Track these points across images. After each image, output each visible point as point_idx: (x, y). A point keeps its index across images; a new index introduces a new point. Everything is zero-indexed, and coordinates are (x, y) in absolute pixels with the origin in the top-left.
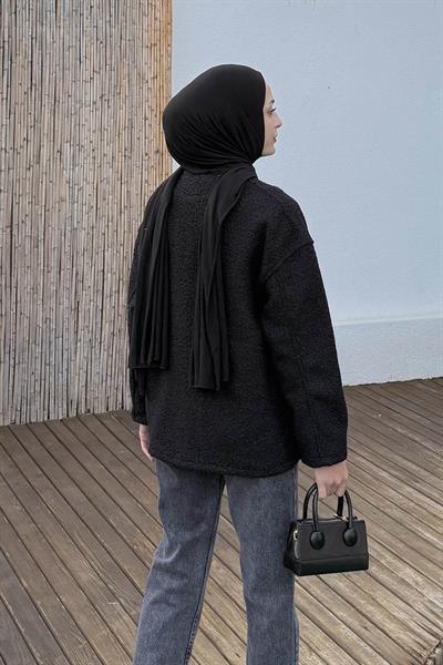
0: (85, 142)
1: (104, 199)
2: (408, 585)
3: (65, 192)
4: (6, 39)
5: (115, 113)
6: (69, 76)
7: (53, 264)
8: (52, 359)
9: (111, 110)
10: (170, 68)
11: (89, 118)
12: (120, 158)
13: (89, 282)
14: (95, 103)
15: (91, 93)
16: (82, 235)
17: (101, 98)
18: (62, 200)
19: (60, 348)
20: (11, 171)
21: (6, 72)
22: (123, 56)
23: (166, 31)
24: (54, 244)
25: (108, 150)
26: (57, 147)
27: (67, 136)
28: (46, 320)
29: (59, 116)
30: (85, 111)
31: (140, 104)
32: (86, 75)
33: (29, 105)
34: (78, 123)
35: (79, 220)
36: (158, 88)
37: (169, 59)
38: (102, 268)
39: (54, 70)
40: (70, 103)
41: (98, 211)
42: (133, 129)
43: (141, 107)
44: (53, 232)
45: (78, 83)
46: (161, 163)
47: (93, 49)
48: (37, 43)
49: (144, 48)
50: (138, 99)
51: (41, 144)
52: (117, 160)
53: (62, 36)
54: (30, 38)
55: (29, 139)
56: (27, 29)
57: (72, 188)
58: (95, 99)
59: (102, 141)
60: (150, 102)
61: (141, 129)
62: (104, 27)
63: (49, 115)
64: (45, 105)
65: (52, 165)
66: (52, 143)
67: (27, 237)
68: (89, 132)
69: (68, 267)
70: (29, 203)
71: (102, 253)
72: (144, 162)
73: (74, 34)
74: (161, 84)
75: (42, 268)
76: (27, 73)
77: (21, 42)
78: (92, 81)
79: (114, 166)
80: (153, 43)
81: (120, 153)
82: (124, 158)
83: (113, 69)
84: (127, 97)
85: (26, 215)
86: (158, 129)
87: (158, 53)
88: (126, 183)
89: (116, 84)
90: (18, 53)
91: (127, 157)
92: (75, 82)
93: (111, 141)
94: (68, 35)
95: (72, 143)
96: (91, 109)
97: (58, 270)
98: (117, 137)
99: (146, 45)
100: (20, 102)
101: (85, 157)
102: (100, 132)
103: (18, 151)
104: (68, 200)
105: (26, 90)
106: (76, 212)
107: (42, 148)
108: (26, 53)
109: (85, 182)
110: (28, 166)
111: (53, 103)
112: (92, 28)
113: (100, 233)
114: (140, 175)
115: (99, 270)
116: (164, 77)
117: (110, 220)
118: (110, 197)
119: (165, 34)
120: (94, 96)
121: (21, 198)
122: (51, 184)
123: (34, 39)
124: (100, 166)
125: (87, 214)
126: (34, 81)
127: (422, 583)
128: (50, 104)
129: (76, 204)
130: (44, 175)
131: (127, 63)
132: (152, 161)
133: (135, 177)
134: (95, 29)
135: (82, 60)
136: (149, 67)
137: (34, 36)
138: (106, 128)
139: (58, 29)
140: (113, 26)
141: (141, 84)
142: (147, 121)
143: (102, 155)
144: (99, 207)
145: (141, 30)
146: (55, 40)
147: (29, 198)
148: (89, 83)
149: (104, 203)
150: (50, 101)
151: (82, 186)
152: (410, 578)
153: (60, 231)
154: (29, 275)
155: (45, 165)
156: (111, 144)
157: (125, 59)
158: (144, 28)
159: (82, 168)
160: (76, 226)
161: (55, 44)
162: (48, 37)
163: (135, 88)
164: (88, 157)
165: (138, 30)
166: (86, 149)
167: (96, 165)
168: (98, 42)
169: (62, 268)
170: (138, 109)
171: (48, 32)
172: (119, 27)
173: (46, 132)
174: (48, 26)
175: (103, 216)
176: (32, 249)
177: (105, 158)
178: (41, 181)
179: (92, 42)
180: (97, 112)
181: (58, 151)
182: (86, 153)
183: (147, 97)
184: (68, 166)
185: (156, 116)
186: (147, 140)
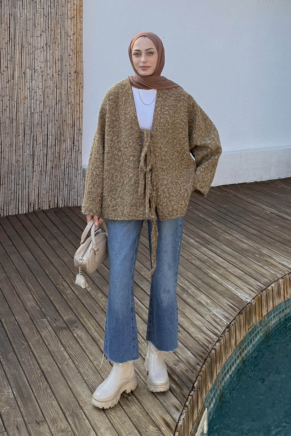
0: (37, 68)
1: (48, 97)
2: (203, 305)
3: (27, 93)
5: (53, 52)
6: (29, 34)
7: (21, 131)
8: (20, 182)
9: (51, 51)
10: (82, 29)
11: (40, 56)
12: (56, 75)
13: (40, 140)
14: (43, 47)
15: (41, 42)
16: (36, 116)
17: (46, 45)
18: (26, 98)
19: (25, 175)
22: (57, 23)
23: (79, 10)
24: (21, 121)
25: (49, 72)
26: (23, 71)
27: (28, 65)
28: (17, 161)
29: (24, 55)
30: (38, 52)
31: (66, 48)
32: (38, 33)
33: (8, 49)
34: (34, 58)
35: (34, 109)
36: (76, 40)
37: (81, 24)
38: (47, 133)
39: (21, 31)
40: (30, 48)
41: (45, 103)
42: (63, 61)
43: (67, 50)
44: (21, 114)
45: (34, 37)
46: (77, 78)
47: (42, 20)
48: (13, 17)
49: (68, 19)
50: (65, 45)
51: (15, 69)
52: (54, 77)
53: (25, 14)
54: (9, 14)
55: (8, 67)
56: (7, 10)
57: (31, 91)
58: (43, 46)
59: (47, 67)
60: (71, 47)
61: (67, 61)
62: (47, 8)
63: (19, 54)
64: (16, 50)
65: (20, 80)
66: (20, 69)
67: (7, 118)
68: (40, 62)
69: (29, 133)
70: (8, 100)
71: (47, 125)
72: (68, 77)
73: (32, 13)
74: (77, 37)
75: (15, 134)
76: (7, 33)
77: (4, 17)
78: (41, 36)
79: (53, 80)
80: (73, 16)
81: (56, 73)
82: (58, 75)
83: (52, 30)
84: (60, 45)
85: (6, 106)
86: (76, 61)
87: (76, 21)
88: (59, 89)
89: (54, 38)
90: (2, 22)
91: (60, 75)
92: (32, 37)
93: (52, 67)
94: (28, 13)
95: (31, 69)
96: (41, 51)
97: (24, 135)
98: (55, 65)
99: (69, 17)
100: (3, 48)
101: (38, 75)
102: (45, 63)
103: (3, 73)
104: (28, 98)
105: (6, 42)
106: (33, 104)
107: (15, 71)
108: (6, 23)
109: (38, 88)
110: (8, 81)
111: (21, 48)
112: (41, 9)
113: (46, 115)
114: (67, 84)
115: (45, 134)
116: (79, 34)
117: (51, 108)
118: (51, 96)
119: (79, 12)
120: (43, 44)
121: (4, 97)
122: (20, 90)
123: (11, 15)
124: (46, 80)
125: (39, 105)
126: (11, 37)
127: (210, 303)
128: (19, 48)
129: (33, 100)
130: (16, 85)
131: (60, 27)
132: (73, 77)
133: (64, 85)
134: (43, 10)
135: (36, 26)
136: (71, 28)
137: (11, 13)
138: (49, 60)
139: (23, 10)
140: (52, 8)
141: (67, 37)
142: (70, 56)
143: (47, 74)
144: (45, 101)
145: (67, 10)
146: (22, 15)
147: (8, 98)
148: (40, 38)
149: (48, 99)
150: (19, 47)
151: (36, 90)
152: (203, 300)
153: (24, 114)
154: (8, 138)
155: (16, 80)
156: (51, 69)
157: (58, 25)
158: (68, 9)
159: (36, 81)
160: (33, 112)
161: (22, 18)
162: (18, 14)
163: (64, 39)
164: (39, 76)
165: (65, 10)
166: (38, 71)
167: (43, 80)
168: (45, 16)
169: (26, 134)
170: (65, 50)
171: (18, 11)
172: (55, 8)
173: (17, 63)
174: (18, 8)
175: (47, 106)
176: (10, 124)
177: (48, 76)
178: (14, 88)
179: (41, 16)
180: (44, 52)
181: (24, 73)
182: (38, 73)
183: (70, 44)
184: (29, 80)
185: (75, 54)
186: (70, 66)
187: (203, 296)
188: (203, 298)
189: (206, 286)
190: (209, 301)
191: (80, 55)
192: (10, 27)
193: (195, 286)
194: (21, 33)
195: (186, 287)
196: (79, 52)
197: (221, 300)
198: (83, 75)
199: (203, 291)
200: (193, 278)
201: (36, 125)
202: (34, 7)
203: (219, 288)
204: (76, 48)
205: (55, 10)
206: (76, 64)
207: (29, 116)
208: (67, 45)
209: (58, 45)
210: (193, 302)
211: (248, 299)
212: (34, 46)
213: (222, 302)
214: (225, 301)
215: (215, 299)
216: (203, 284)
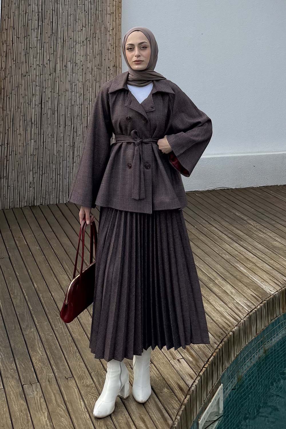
0: (78, 62)
3: (68, 86)
4: (40, 11)
5: (93, 47)
6: (71, 29)
7: (62, 122)
9: (91, 45)
10: (120, 25)
11: (80, 49)
12: (95, 69)
13: (80, 132)
14: (83, 42)
15: (81, 37)
16: (76, 108)
17: (86, 39)
18: (67, 90)
19: (65, 166)
20: (42, 76)
21: (40, 27)
22: (97, 18)
23: (119, 6)
24: (63, 113)
25: (89, 65)
26: (64, 64)
27: (69, 59)
28: (58, 151)
29: (66, 48)
30: (78, 46)
32: (79, 28)
33: (51, 43)
34: (75, 52)
35: (75, 101)
36: (115, 35)
37: (120, 20)
38: (86, 125)
39: (63, 26)
40: (71, 42)
41: (84, 96)
42: (102, 55)
43: (106, 44)
44: (62, 107)
45: (75, 32)
46: (116, 71)
47: (83, 15)
48: (55, 13)
49: (107, 15)
50: (105, 40)
51: (57, 62)
52: (94, 71)
53: (67, 9)
54: (52, 10)
55: (51, 60)
56: (50, 6)
57: (72, 84)
58: (83, 40)
59: (87, 61)
60: (110, 41)
61: (106, 55)
62: (88, 4)
63: (61, 48)
64: (58, 43)
65: (61, 73)
66: (62, 62)
67: (49, 109)
68: (80, 56)
69: (69, 124)
70: (50, 92)
71: (87, 117)
72: (107, 71)
73: (73, 8)
74: (116, 33)
75: (56, 125)
76: (50, 27)
77: (47, 12)
78: (82, 31)
79: (92, 73)
80: (112, 12)
81: (96, 67)
82: (97, 69)
83: (92, 25)
84: (99, 39)
85: (49, 98)
86: (114, 55)
87: (115, 17)
88: (98, 82)
89: (94, 32)
90: (46, 17)
91: (99, 69)
92: (73, 31)
93: (91, 61)
94: (70, 9)
95: (72, 62)
96: (81, 45)
97: (64, 126)
98: (94, 59)
99: (109, 13)
100: (46, 42)
101: (78, 69)
102: (85, 57)
103: (45, 66)
104: (69, 90)
105: (49, 36)
106: (73, 97)
107: (57, 64)
108: (49, 18)
109: (78, 81)
110: (50, 73)
111: (63, 42)
112: (82, 5)
113: (85, 107)
114: (105, 78)
115: (85, 126)
116: (118, 29)
117: (90, 101)
118: (91, 89)
119: (118, 8)
120: (83, 38)
121: (46, 89)
122: (61, 82)
123: (54, 11)
124: (86, 73)
125: (79, 98)
126: (53, 31)
127: (234, 293)
128: (61, 43)
129: (73, 92)
130: (58, 78)
131: (99, 22)
132: (112, 71)
133: (103, 78)
134: (83, 5)
135: (77, 21)
136: (110, 24)
137: (54, 9)
138: (89, 54)
139: (65, 6)
140: (92, 4)
141: (106, 32)
142: (109, 51)
143: (87, 68)
144: (85, 94)
145: (106, 6)
146: (64, 11)
147: (50, 90)
148: (80, 32)
149: (88, 92)
150: (61, 41)
151: (76, 83)
152: (228, 290)
153: (65, 106)
154: (50, 128)
155: (58, 73)
156: (91, 62)
157: (98, 20)
158: (108, 5)
159: (77, 74)
160: (73, 104)
161: (64, 13)
162: (60, 10)
163: (103, 34)
164: (80, 69)
165: (105, 6)
166: (78, 65)
167: (84, 73)
168: (85, 12)
169: (66, 125)
170: (105, 45)
171: (60, 7)
172: (95, 4)
173: (59, 57)
174: (61, 4)
175: (87, 99)
176: (52, 115)
177: (88, 69)
178: (56, 81)
179: (82, 12)
180: (84, 46)
181: (65, 66)
182: (78, 67)
183: (109, 39)
184: (70, 73)
185: (113, 48)
186: (109, 60)
187: (229, 287)
188: (228, 288)
189: (232, 277)
190: (233, 291)
191: (118, 50)
192: (52, 22)
193: (222, 277)
194: (63, 28)
195: (213, 277)
196: (118, 47)
197: (245, 290)
198: (121, 70)
199: (229, 282)
200: (221, 270)
201: (76, 117)
202: (75, 3)
203: (246, 280)
204: (115, 43)
205: (95, 6)
206: (114, 59)
207: (69, 108)
208: (106, 40)
209: (98, 40)
210: (219, 291)
211: (271, 291)
212: (75, 40)
213: (246, 292)
214: (249, 291)
215: (240, 289)
216: (230, 275)
